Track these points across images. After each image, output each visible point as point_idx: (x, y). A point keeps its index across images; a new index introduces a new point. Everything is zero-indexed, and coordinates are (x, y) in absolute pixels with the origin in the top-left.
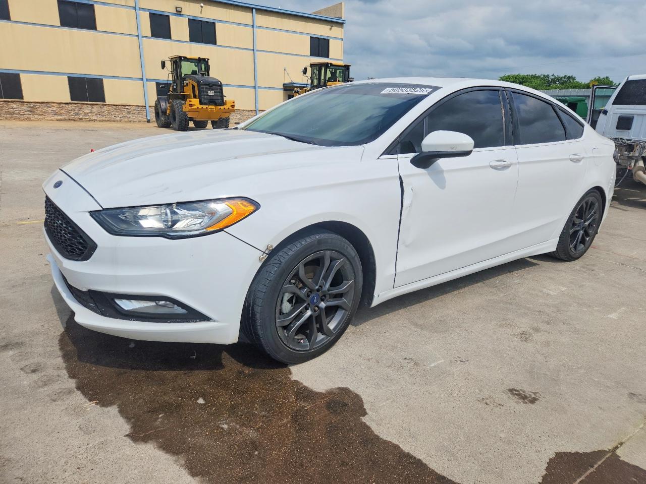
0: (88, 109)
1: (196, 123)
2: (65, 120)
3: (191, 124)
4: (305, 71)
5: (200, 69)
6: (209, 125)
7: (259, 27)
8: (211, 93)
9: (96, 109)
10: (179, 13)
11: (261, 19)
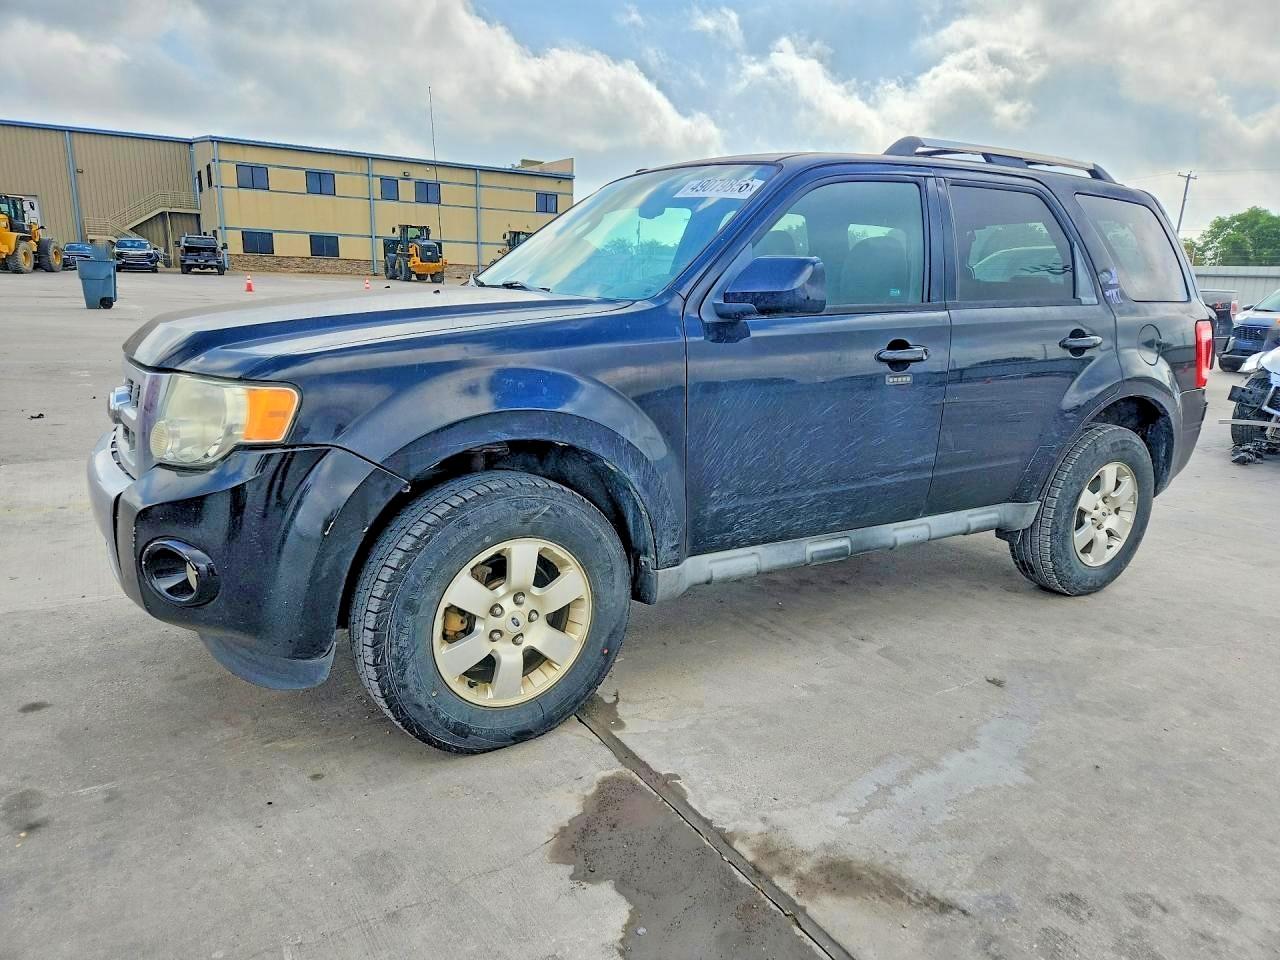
0: (323, 262)
1: (418, 276)
2: (305, 272)
3: (414, 278)
4: (504, 237)
5: (422, 234)
6: (429, 279)
7: (482, 186)
8: (429, 254)
9: (331, 263)
10: (406, 178)
11: (484, 179)
